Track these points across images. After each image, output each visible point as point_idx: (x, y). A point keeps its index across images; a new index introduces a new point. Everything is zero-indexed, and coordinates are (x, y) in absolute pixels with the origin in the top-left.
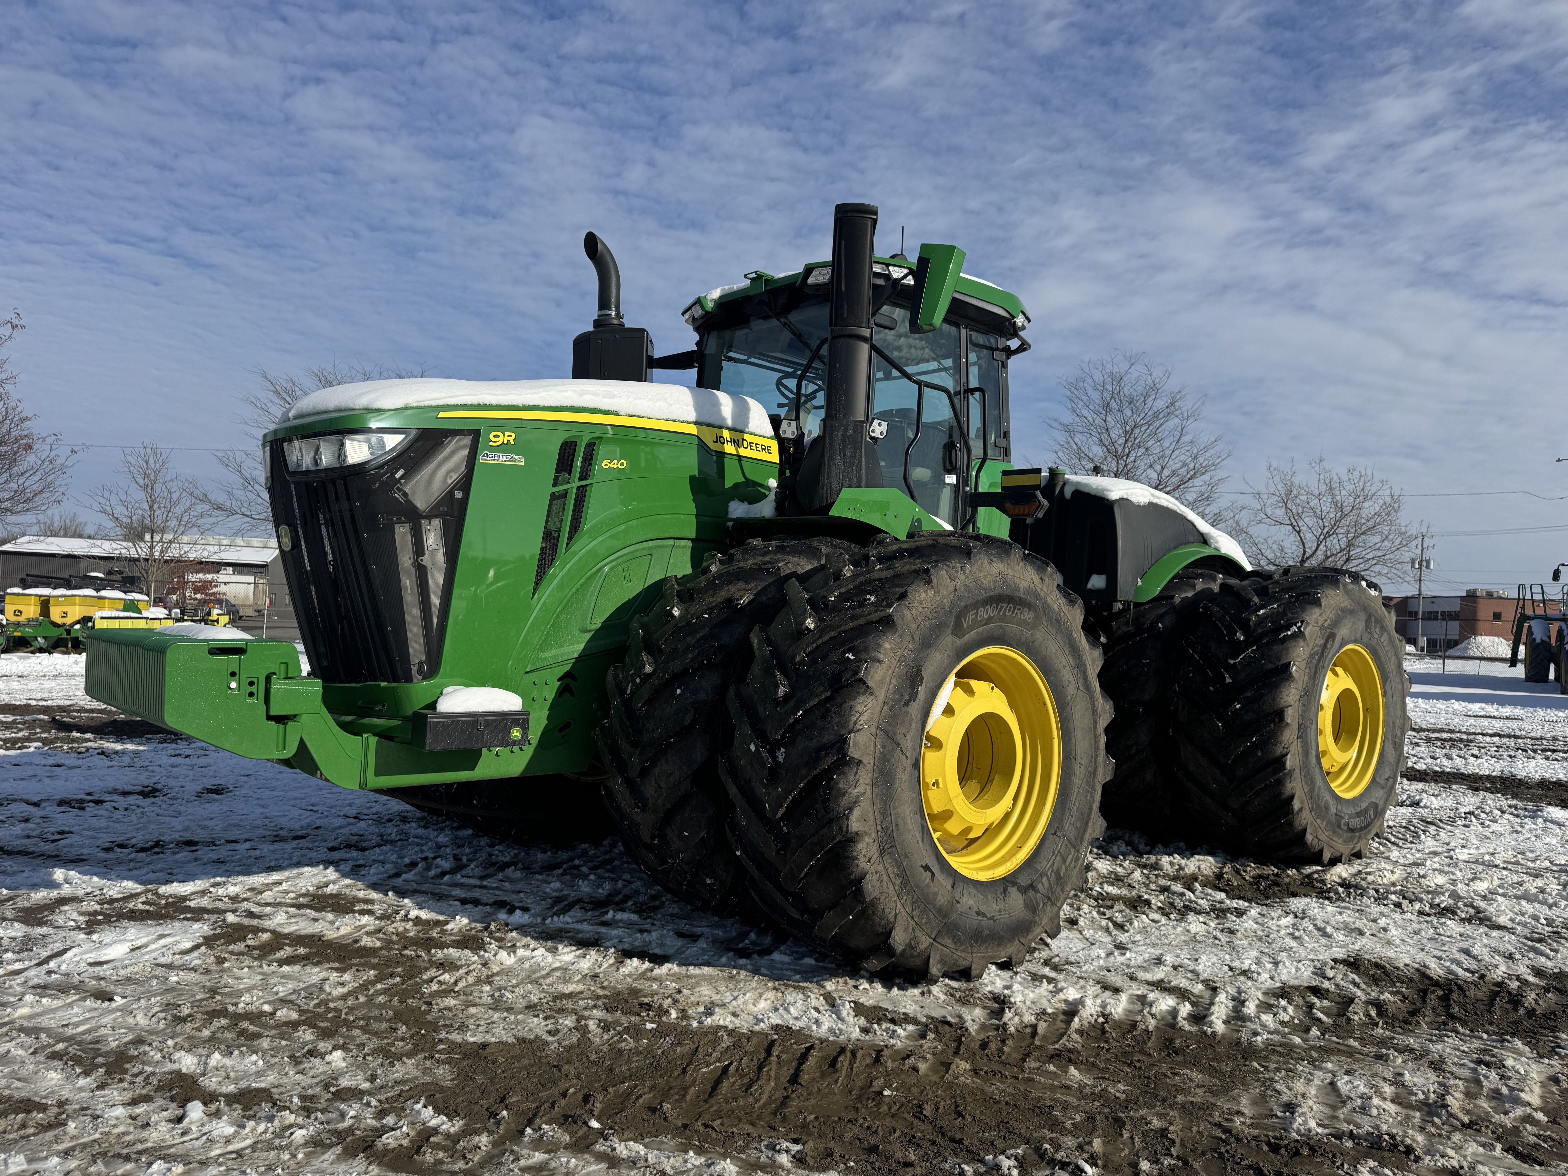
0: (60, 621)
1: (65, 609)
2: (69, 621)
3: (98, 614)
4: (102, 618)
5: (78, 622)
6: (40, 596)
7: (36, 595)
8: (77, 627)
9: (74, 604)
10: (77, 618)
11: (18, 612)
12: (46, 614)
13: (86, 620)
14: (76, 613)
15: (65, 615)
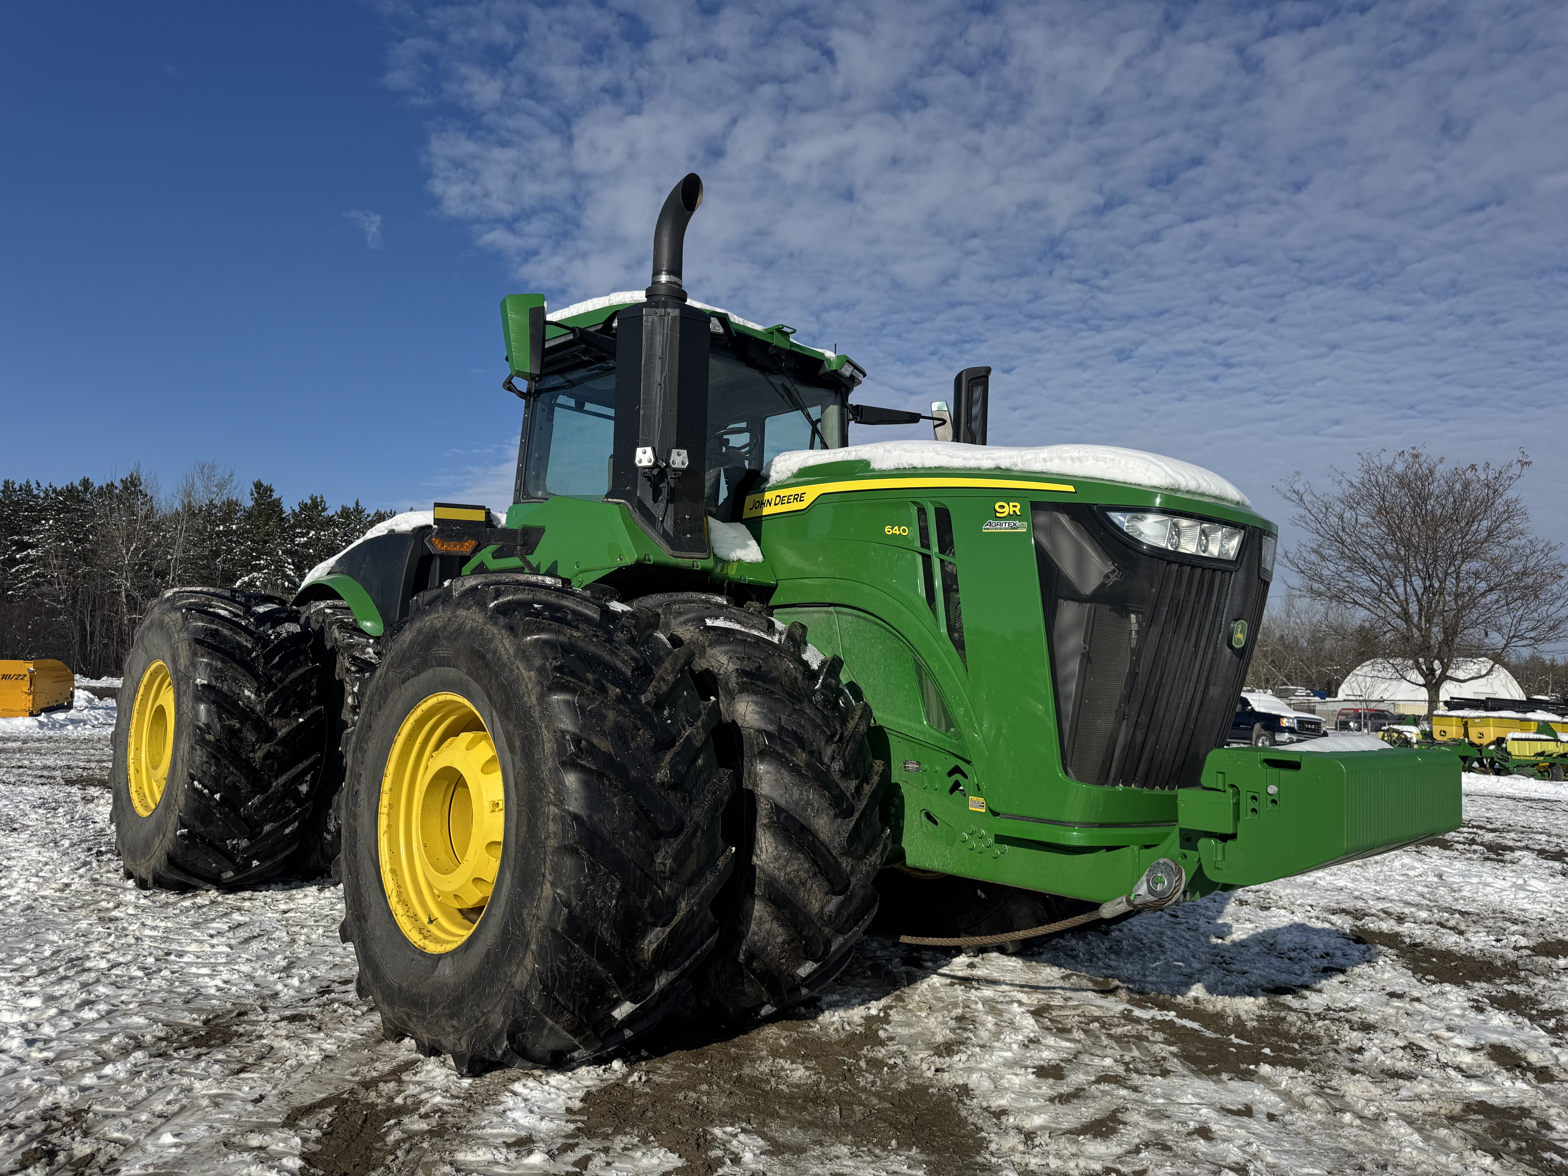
0: (1477, 741)
1: (1481, 730)
2: (1485, 741)
3: (1510, 736)
4: (1513, 739)
5: (1493, 743)
6: (1463, 718)
7: (1458, 717)
8: (1492, 747)
9: (1489, 726)
10: (1493, 738)
11: (1443, 733)
12: (1466, 735)
13: (1500, 741)
14: (1491, 734)
15: (1481, 736)
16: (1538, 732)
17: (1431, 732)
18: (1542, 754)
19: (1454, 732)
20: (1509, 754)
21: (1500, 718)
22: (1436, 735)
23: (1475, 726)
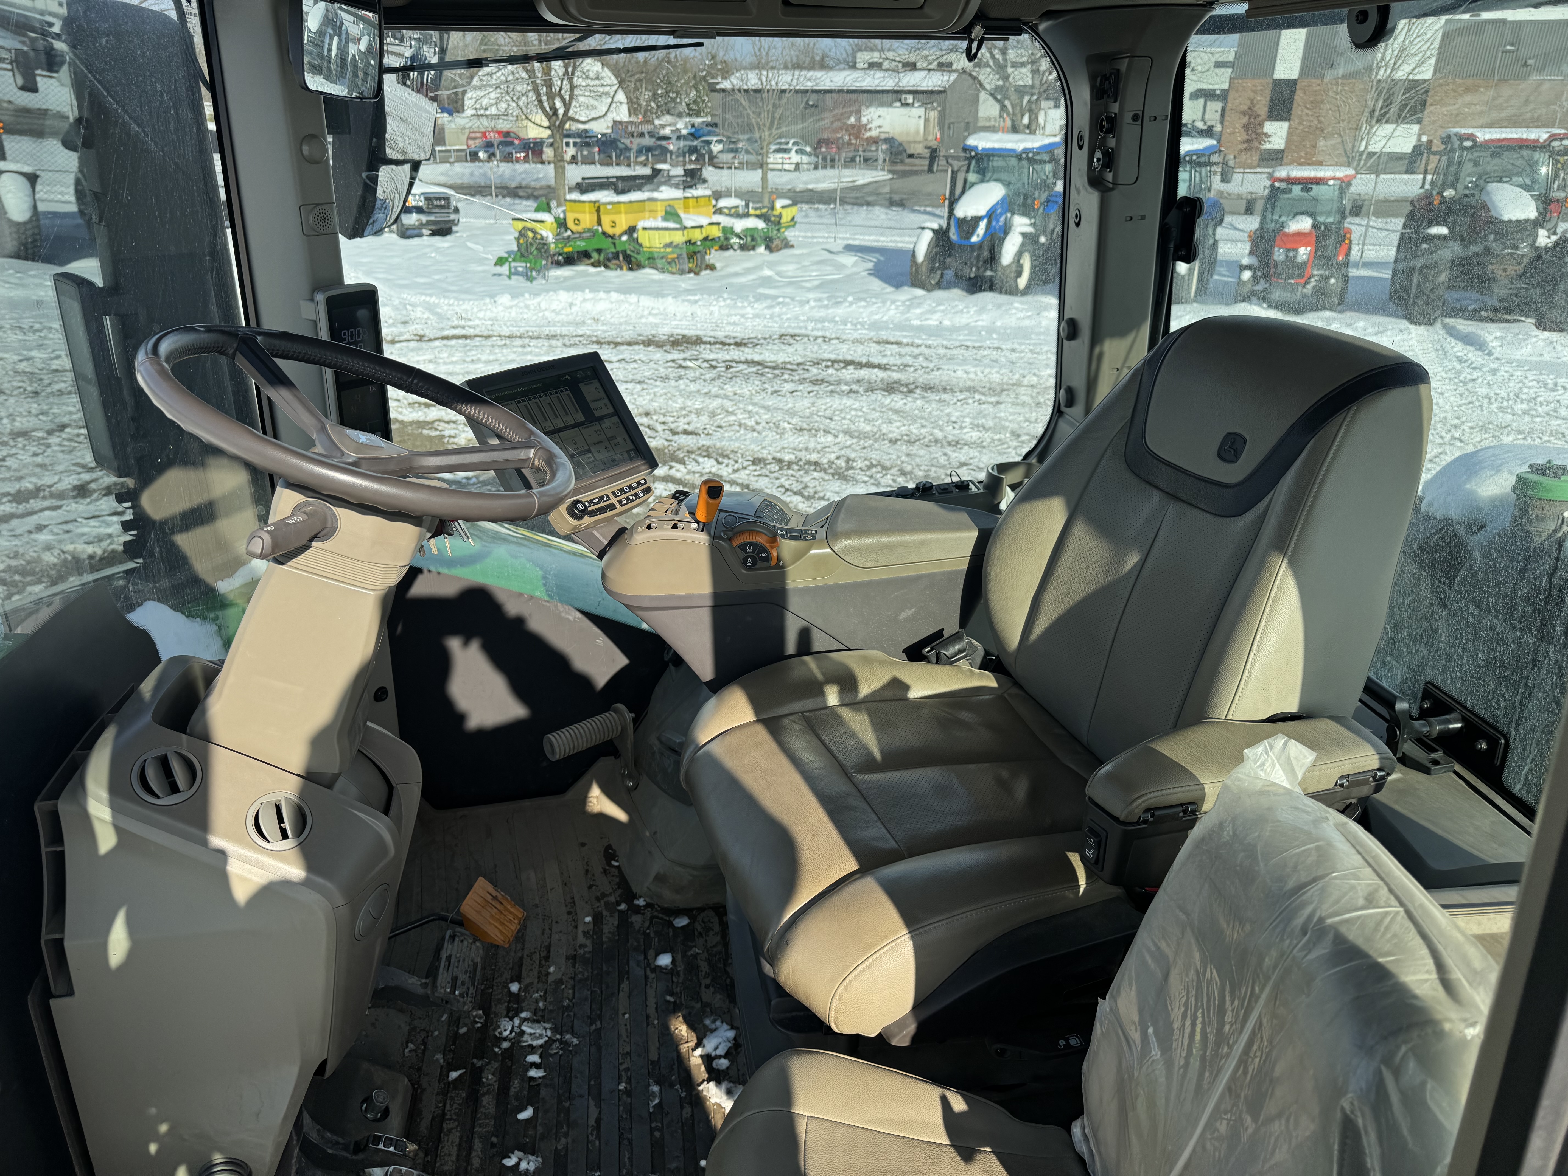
0: (610, 231)
1: (613, 217)
2: (617, 231)
3: (640, 225)
4: (645, 229)
5: (625, 233)
6: (595, 202)
7: (590, 202)
8: (624, 237)
9: (620, 212)
11: (577, 221)
12: (599, 223)
13: (632, 230)
14: (623, 223)
15: (614, 224)
16: (665, 219)
17: (565, 219)
18: (669, 245)
19: (587, 220)
20: (641, 245)
21: (631, 202)
22: (570, 224)
23: (608, 213)
